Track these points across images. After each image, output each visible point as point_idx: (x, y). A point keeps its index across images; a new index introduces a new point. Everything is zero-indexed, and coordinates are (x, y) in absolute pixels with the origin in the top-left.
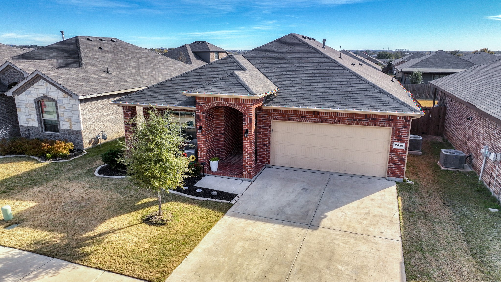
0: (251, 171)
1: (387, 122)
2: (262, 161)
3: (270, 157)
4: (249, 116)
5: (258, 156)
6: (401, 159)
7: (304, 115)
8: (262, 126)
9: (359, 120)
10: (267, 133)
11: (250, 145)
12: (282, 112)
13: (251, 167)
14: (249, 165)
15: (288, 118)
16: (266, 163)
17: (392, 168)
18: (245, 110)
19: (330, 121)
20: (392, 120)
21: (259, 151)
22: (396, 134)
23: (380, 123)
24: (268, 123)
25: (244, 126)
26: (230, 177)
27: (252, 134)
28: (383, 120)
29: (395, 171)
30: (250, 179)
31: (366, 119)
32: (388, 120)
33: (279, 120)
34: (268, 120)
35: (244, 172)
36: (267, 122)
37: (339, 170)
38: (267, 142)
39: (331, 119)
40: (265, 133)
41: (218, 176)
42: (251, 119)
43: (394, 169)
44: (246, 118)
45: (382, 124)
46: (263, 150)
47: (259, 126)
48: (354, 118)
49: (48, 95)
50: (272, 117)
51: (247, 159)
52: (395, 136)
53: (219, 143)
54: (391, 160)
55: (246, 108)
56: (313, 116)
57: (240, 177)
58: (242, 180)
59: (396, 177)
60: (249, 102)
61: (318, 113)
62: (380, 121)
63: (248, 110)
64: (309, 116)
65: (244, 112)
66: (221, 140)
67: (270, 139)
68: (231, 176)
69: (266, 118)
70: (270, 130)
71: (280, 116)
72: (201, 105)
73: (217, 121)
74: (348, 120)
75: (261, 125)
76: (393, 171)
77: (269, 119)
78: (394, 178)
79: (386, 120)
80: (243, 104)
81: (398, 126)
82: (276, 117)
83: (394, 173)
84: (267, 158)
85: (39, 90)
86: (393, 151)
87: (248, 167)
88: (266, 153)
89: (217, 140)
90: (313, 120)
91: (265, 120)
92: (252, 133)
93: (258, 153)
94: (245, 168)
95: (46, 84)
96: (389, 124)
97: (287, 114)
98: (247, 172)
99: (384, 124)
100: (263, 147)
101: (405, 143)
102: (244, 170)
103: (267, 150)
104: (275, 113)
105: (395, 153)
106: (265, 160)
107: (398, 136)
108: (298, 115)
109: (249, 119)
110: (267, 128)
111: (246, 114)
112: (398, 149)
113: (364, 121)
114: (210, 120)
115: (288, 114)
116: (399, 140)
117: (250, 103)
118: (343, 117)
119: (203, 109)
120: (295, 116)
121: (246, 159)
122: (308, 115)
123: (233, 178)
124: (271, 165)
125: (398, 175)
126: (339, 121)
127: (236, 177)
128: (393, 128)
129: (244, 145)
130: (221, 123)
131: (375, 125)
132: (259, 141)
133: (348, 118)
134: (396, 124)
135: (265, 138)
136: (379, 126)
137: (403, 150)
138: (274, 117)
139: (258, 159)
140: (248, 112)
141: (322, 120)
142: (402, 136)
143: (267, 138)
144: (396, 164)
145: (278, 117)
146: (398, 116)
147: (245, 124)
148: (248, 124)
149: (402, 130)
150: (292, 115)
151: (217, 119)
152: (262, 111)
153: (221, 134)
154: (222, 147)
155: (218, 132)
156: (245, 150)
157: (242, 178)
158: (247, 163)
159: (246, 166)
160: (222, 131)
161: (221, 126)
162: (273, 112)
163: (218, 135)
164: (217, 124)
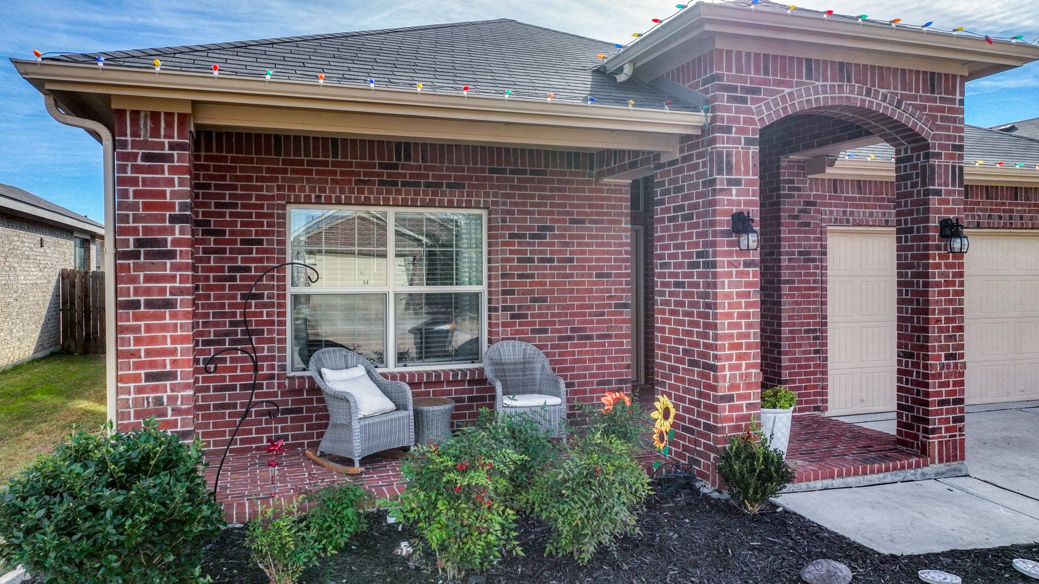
10: (814, 282)
18: (937, 128)
21: (790, 360)
24: (818, 239)
25: (934, 202)
33: (855, 223)
34: (817, 226)
35: (934, 431)
36: (814, 232)
38: (815, 317)
40: (808, 282)
44: (940, 166)
46: (804, 352)
47: (787, 253)
53: (605, 352)
55: (940, 119)
57: (915, 466)
58: (924, 476)
60: (953, 92)
63: (949, 128)
65: (934, 137)
66: (617, 336)
69: (812, 218)
71: (857, 206)
73: (598, 245)
75: (794, 246)
77: (823, 221)
82: (845, 213)
87: (945, 402)
89: (599, 337)
91: (808, 224)
94: (937, 413)
97: (879, 199)
100: (803, 339)
102: (932, 421)
106: (810, 394)
110: (815, 260)
111: (941, 147)
115: (884, 199)
119: (752, 122)
130: (620, 253)
132: (790, 317)
135: (809, 303)
138: (837, 213)
140: (948, 138)
143: (816, 303)
145: (852, 213)
147: (938, 193)
148: (948, 193)
151: (602, 237)
152: (799, 189)
153: (617, 306)
154: (620, 367)
155: (603, 299)
156: (938, 321)
157: (925, 469)
158: (947, 384)
159: (941, 403)
160: (623, 290)
161: (620, 268)
162: (836, 191)
163: (603, 314)
164: (597, 260)
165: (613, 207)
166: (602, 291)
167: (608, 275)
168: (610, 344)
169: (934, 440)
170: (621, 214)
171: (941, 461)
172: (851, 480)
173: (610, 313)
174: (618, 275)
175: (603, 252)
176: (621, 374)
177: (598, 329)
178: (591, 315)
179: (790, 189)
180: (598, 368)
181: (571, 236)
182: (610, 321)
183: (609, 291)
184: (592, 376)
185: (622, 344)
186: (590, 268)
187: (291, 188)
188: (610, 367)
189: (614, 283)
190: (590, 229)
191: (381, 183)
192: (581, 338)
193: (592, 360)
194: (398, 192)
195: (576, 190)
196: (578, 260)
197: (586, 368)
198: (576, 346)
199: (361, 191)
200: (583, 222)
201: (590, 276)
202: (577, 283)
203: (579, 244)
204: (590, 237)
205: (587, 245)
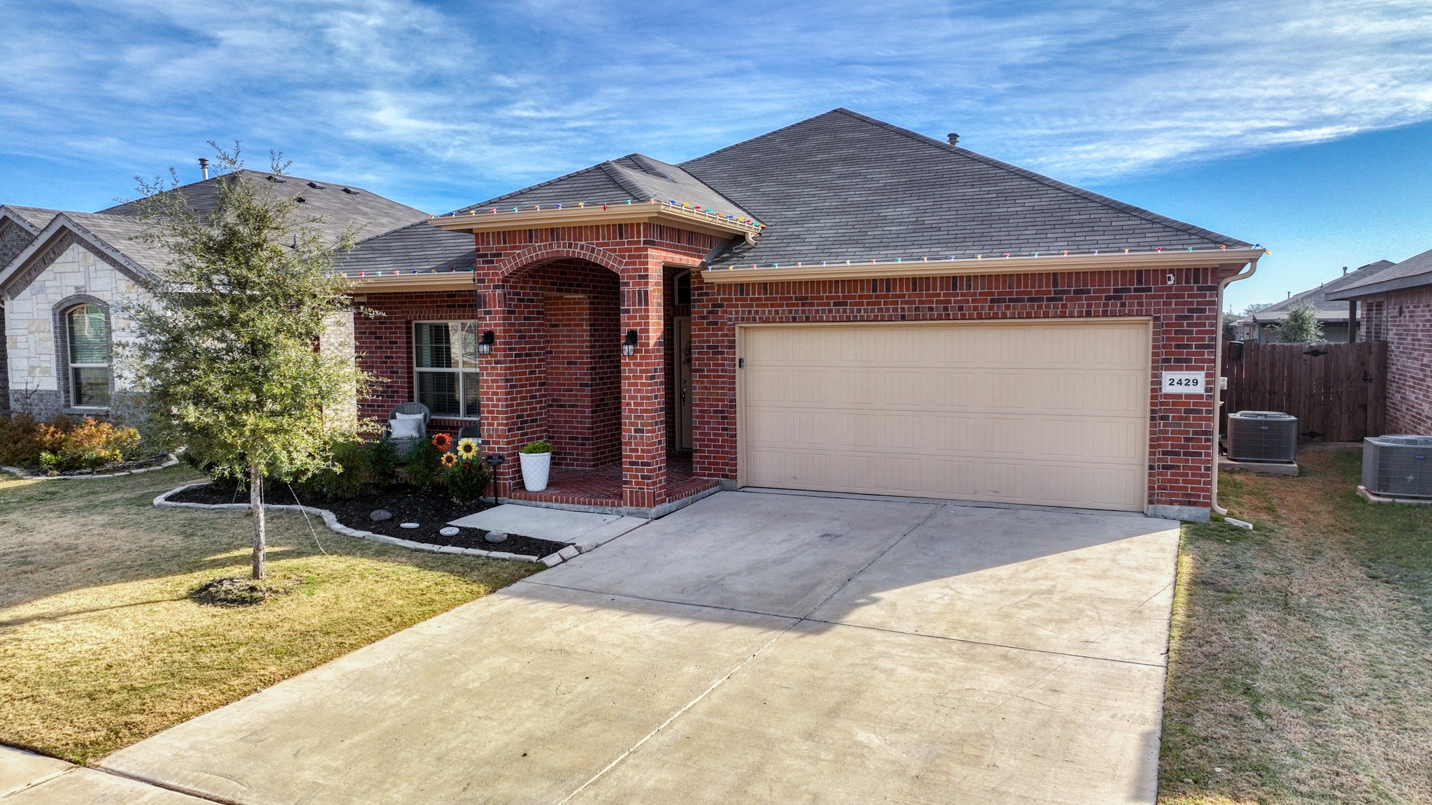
0: (649, 478)
1: (1131, 297)
2: (710, 469)
3: (736, 453)
4: (639, 284)
5: (697, 451)
6: (1195, 432)
7: (844, 297)
8: (709, 347)
9: (1030, 300)
10: (723, 371)
11: (643, 385)
12: (771, 294)
13: (648, 464)
14: (642, 457)
15: (790, 312)
16: (724, 476)
17: (1166, 467)
18: (627, 264)
19: (931, 309)
20: (1149, 290)
22: (1168, 339)
23: (1106, 305)
24: (726, 335)
25: (624, 318)
26: (582, 507)
27: (648, 345)
28: (1116, 291)
29: (1177, 482)
30: (645, 509)
31: (1056, 292)
32: (1136, 290)
33: (761, 320)
34: (724, 324)
35: (626, 483)
36: (722, 329)
37: (975, 493)
38: (723, 400)
39: (932, 302)
40: (717, 371)
41: (544, 504)
42: (646, 293)
43: (1172, 474)
44: (628, 292)
45: (1114, 305)
46: (713, 429)
47: (697, 347)
48: (1011, 293)
49: (88, 289)
50: (737, 312)
51: (635, 438)
52: (1164, 346)
53: (574, 417)
54: (1158, 439)
55: (630, 257)
56: (871, 297)
57: (613, 505)
58: (618, 513)
59: (1181, 503)
60: (639, 236)
61: (889, 283)
62: (1109, 298)
63: (635, 263)
64: (860, 297)
65: (623, 271)
66: (582, 406)
67: (734, 389)
68: (584, 503)
69: (721, 317)
70: (734, 359)
71: (764, 306)
72: (492, 262)
73: (568, 342)
74: (993, 301)
75: (703, 341)
76: (1170, 481)
77: (730, 319)
78: (1176, 507)
79: (1129, 290)
80: (617, 244)
81: (1174, 311)
82: (749, 312)
83: (1172, 488)
84: (724, 458)
85: (67, 275)
86: (1162, 404)
87: (636, 463)
88: (723, 441)
89: (570, 406)
90: (873, 311)
91: (716, 323)
92: (652, 342)
93: (697, 440)
94: (628, 470)
95: (85, 258)
96: (1140, 304)
97: (786, 299)
98: (637, 483)
99: (1123, 305)
100: (711, 417)
101: (1203, 373)
102: (627, 476)
103: (724, 429)
104: (746, 300)
105: (1171, 411)
106: (718, 464)
107: (1178, 346)
108: (822, 298)
109: (640, 292)
110: (722, 353)
111: (629, 278)
112: (1179, 396)
113: (1049, 299)
114: (526, 319)
115: (790, 298)
116: (1181, 363)
117: (642, 239)
118: (975, 294)
119: (497, 274)
120: (812, 305)
121: (630, 438)
122: (854, 297)
123: (592, 510)
124: (740, 482)
125: (1190, 496)
126: (961, 308)
127: (601, 504)
128: (1156, 319)
129: (625, 385)
131: (1088, 314)
132: (700, 400)
133: (993, 294)
134: (1165, 304)
135: (718, 388)
136: (1105, 314)
137: (1201, 396)
138: (743, 312)
139: (698, 463)
140: (635, 270)
141: (903, 309)
142: (1189, 346)
143: (723, 388)
144: (1178, 454)
145: (757, 312)
146: (1171, 271)
147: (627, 311)
148: (636, 311)
149: (1189, 325)
150: (804, 301)
151: (570, 336)
152: (707, 294)
153: (581, 385)
154: (583, 428)
155: (571, 380)
156: (629, 404)
157: (619, 509)
158: (636, 451)
159: (632, 463)
160: (585, 374)
161: (582, 358)
162: (742, 294)
163: (572, 390)
164: (568, 352)
165: (578, 314)
166: (571, 374)
167: (575, 363)
168: (577, 412)
169: (627, 489)
170: (583, 320)
171: (632, 505)
172: (564, 505)
173: (576, 390)
174: (581, 363)
175: (571, 347)
176: (585, 433)
177: (569, 401)
178: (564, 390)
179: (699, 295)
180: (570, 428)
181: (551, 336)
182: (576, 396)
183: (576, 374)
184: (566, 433)
185: (585, 412)
186: (563, 358)
187: (408, 312)
188: (576, 428)
189: (579, 369)
190: (563, 331)
191: (448, 306)
192: (559, 406)
193: (566, 422)
194: (455, 312)
195: (553, 304)
196: (556, 352)
197: (562, 427)
198: (555, 411)
199: (438, 312)
200: (557, 326)
201: (563, 363)
202: (555, 368)
203: (556, 341)
204: (563, 336)
205: (561, 342)
